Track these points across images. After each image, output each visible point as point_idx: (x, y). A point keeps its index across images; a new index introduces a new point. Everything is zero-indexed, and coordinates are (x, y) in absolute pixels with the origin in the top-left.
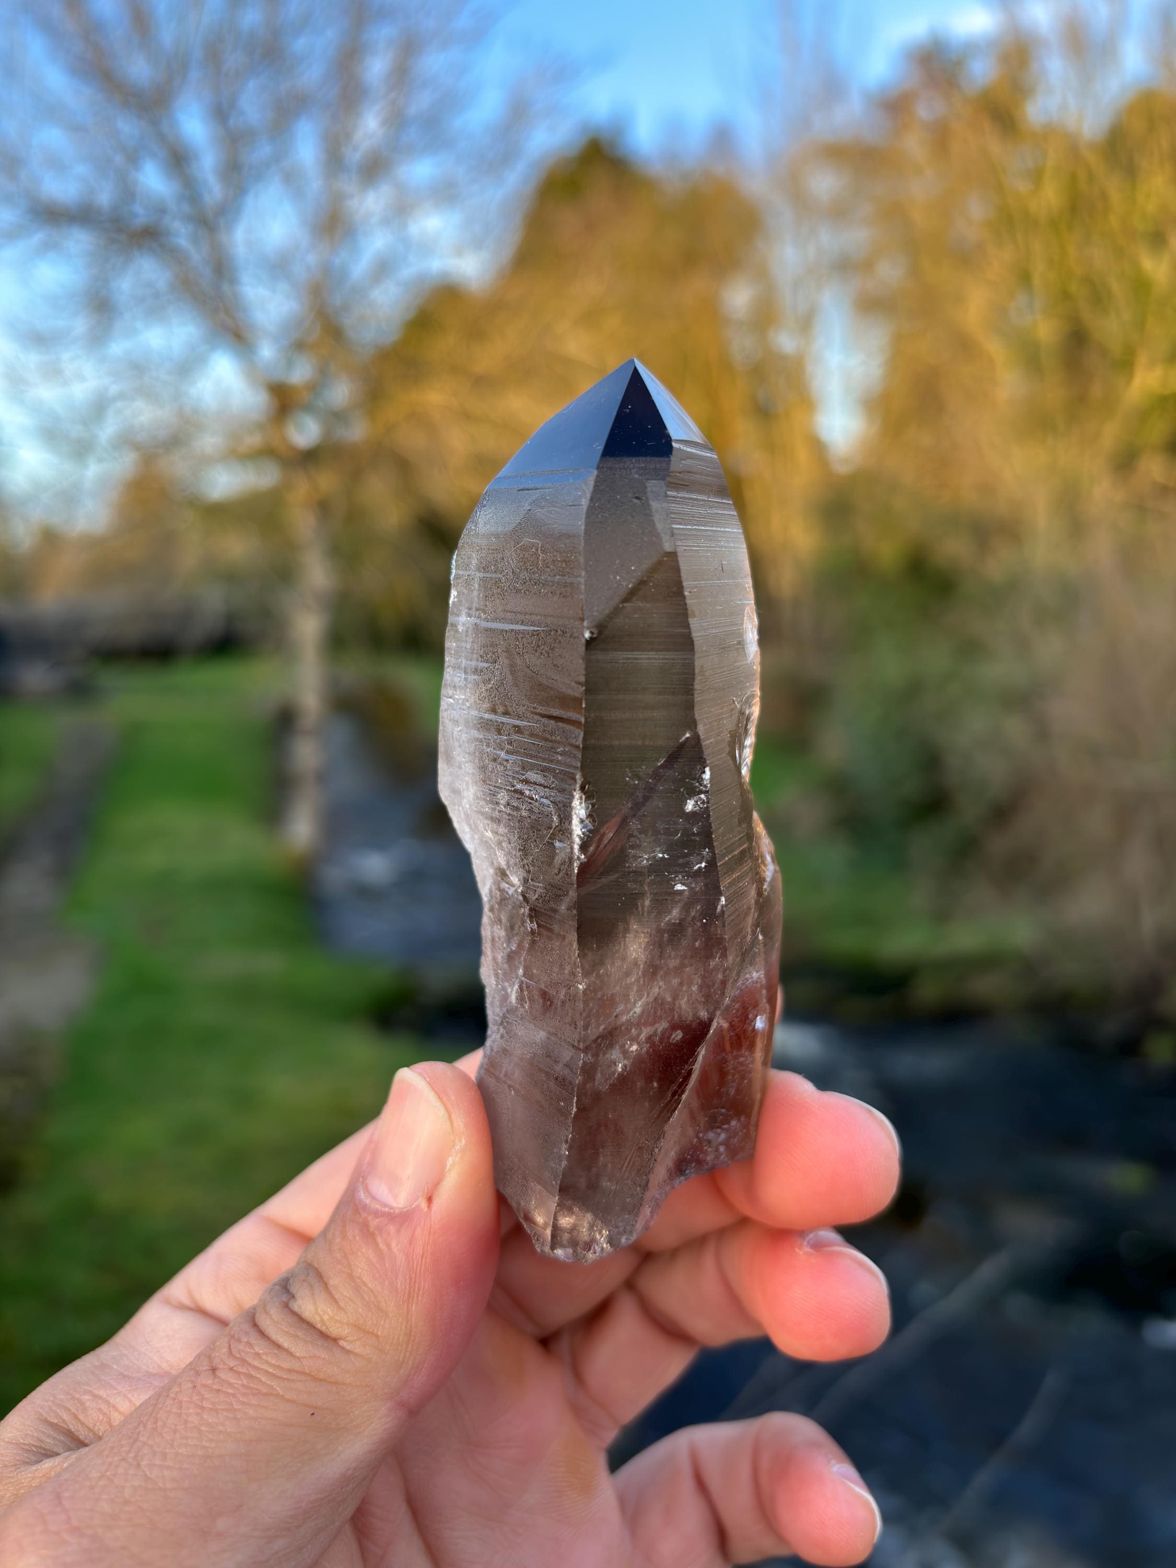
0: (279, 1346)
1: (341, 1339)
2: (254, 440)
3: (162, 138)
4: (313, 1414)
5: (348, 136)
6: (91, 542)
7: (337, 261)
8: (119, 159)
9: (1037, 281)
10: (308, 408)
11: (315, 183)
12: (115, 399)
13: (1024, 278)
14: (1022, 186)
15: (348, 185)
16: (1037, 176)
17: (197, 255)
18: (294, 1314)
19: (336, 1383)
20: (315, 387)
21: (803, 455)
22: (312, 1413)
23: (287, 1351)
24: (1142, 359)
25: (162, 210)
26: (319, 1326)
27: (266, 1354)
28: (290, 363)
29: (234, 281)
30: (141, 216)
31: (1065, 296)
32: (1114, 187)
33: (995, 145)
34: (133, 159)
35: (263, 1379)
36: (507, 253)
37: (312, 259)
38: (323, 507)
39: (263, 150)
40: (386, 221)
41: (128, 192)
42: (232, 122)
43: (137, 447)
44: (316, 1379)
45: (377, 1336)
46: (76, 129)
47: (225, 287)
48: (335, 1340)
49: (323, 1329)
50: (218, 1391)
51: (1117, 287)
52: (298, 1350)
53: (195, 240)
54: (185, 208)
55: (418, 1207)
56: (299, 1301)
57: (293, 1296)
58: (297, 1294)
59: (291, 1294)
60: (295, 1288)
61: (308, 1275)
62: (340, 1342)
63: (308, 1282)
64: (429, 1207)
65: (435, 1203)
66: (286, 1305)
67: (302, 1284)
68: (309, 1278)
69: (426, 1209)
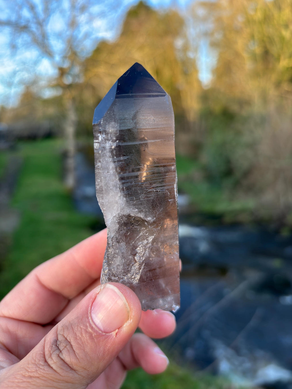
0: (56, 371)
2: (54, 83)
6: (13, 110)
7: (75, 34)
8: (17, 8)
9: (256, 37)
10: (69, 74)
13: (253, 37)
14: (252, 13)
15: (77, 13)
16: (255, 10)
17: (38, 33)
18: (62, 359)
20: (70, 69)
21: (195, 84)
24: (283, 58)
25: (28, 21)
26: (70, 365)
28: (64, 62)
30: (23, 23)
31: (263, 42)
33: (245, 2)
34: (21, 8)
37: (68, 33)
38: (74, 99)
41: (20, 17)
43: (25, 84)
48: (75, 370)
49: (72, 367)
51: (276, 39)
52: (62, 373)
53: (37, 29)
54: (35, 20)
55: (112, 335)
56: (64, 355)
57: (61, 351)
58: (62, 352)
59: (59, 350)
60: (61, 348)
61: (67, 345)
62: (77, 372)
63: (67, 348)
64: (116, 336)
65: (118, 336)
66: (59, 356)
67: (64, 348)
68: (67, 347)
69: (114, 337)
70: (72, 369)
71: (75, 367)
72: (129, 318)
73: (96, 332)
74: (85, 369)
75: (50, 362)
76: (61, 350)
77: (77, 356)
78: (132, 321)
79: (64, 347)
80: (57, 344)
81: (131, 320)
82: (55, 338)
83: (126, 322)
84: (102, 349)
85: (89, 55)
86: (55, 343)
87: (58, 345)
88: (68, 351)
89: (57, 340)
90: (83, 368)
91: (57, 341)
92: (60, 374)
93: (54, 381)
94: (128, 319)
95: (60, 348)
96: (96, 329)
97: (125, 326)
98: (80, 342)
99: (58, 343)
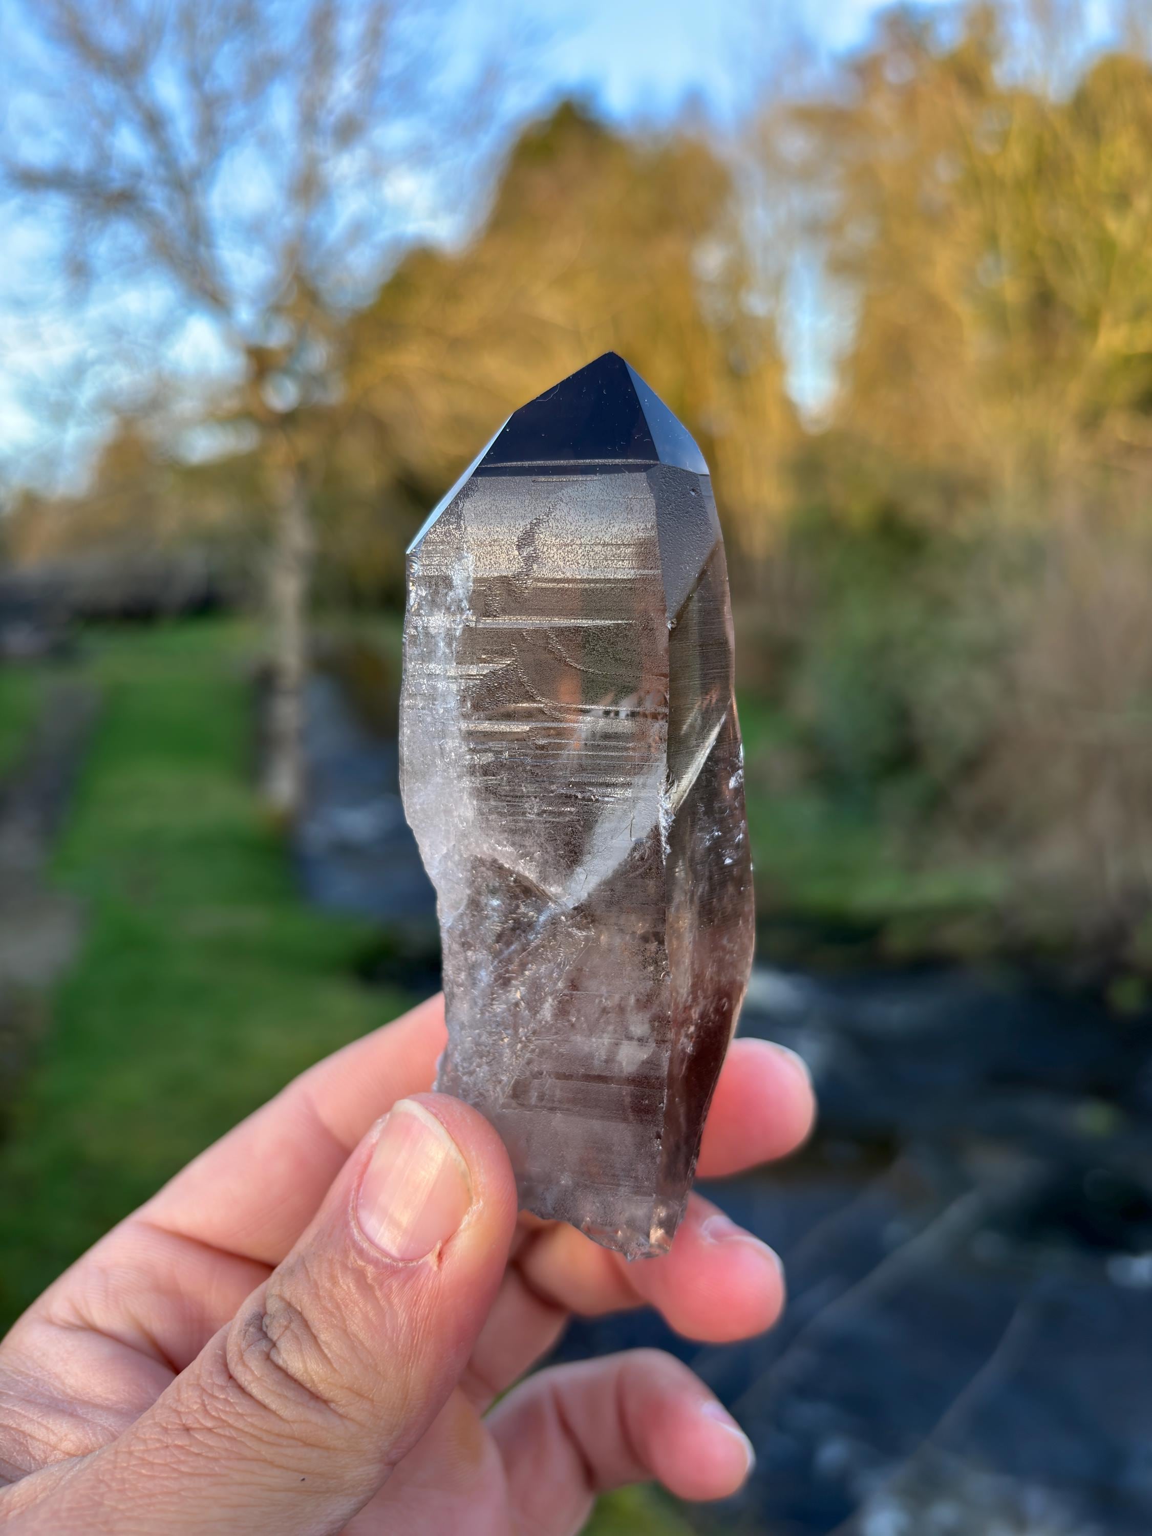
0: (265, 1407)
1: (332, 1401)
2: (232, 404)
3: (137, 103)
4: (303, 1480)
5: (322, 100)
6: (72, 507)
7: (313, 224)
8: (95, 124)
9: (1004, 242)
10: (287, 371)
11: (290, 148)
12: (93, 363)
13: (991, 239)
14: (989, 149)
15: (323, 147)
16: (1003, 139)
17: (173, 220)
18: (279, 1368)
19: (327, 1448)
20: (293, 351)
21: (774, 416)
22: (302, 1478)
23: (274, 1413)
24: (1107, 318)
25: (137, 175)
26: (308, 1385)
27: (251, 1415)
28: (268, 327)
29: (210, 245)
30: (117, 180)
31: (1032, 256)
32: (1079, 151)
33: (962, 109)
34: (109, 123)
35: (249, 1444)
36: (483, 216)
37: (288, 222)
38: (303, 469)
39: (237, 115)
40: (361, 184)
41: (104, 157)
42: (207, 86)
43: (117, 411)
44: (307, 1444)
45: (372, 1401)
46: (53, 94)
47: (202, 250)
48: (326, 1402)
49: (312, 1389)
50: (198, 1455)
51: (1082, 248)
52: (286, 1411)
53: (171, 204)
54: (161, 171)
55: (426, 1263)
56: (284, 1355)
57: (274, 1345)
58: (279, 1344)
59: (271, 1340)
60: (274, 1334)
61: (291, 1321)
62: (332, 1405)
63: (292, 1331)
64: (439, 1266)
65: (446, 1263)
66: (268, 1357)
67: (284, 1331)
68: (293, 1325)
69: (435, 1268)
70: (315, 1397)
71: (322, 1388)
72: (471, 1198)
73: (376, 1263)
74: (360, 1395)
75: (244, 1378)
76: (275, 1338)
77: (326, 1351)
78: (482, 1203)
79: (282, 1329)
80: (264, 1325)
81: (478, 1201)
82: (256, 1308)
83: (465, 1211)
84: (402, 1318)
85: (367, 302)
86: (256, 1322)
87: (265, 1329)
88: (297, 1338)
89: (264, 1315)
90: (350, 1389)
91: (262, 1318)
92: (278, 1415)
93: (260, 1439)
94: (469, 1202)
95: (269, 1334)
96: (374, 1253)
97: (463, 1226)
98: (329, 1305)
99: (267, 1320)
